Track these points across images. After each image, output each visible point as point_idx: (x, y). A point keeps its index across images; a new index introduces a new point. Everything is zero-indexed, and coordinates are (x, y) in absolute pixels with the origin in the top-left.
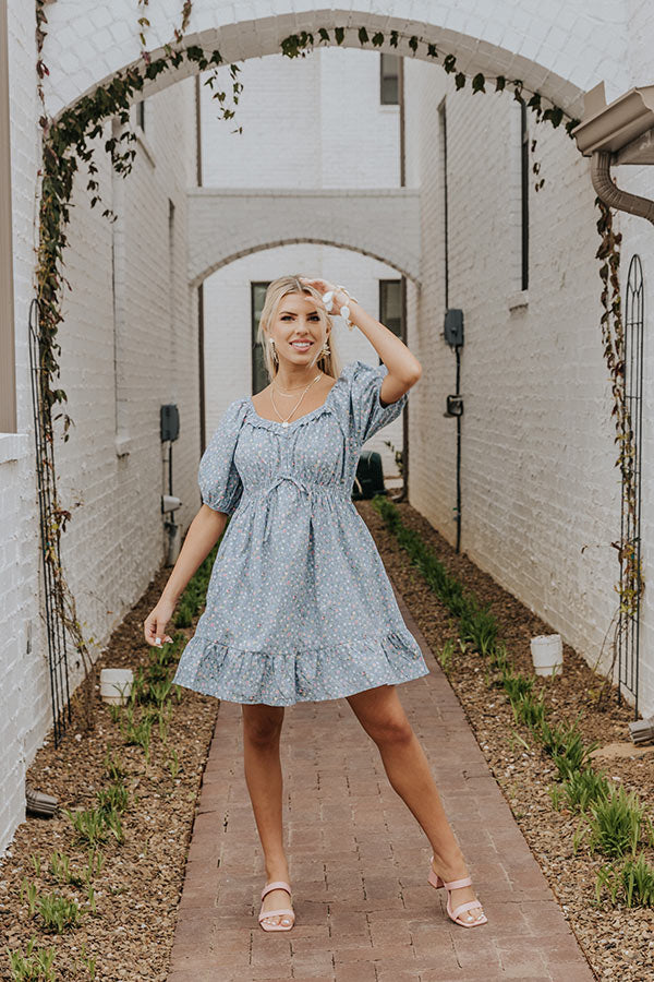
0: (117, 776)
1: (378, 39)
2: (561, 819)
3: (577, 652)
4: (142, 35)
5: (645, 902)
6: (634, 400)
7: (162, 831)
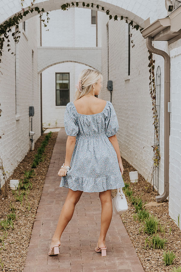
0: (13, 210)
1: (88, 5)
2: (136, 223)
3: (142, 176)
4: (22, 4)
5: (158, 248)
6: (158, 106)
7: (25, 226)
